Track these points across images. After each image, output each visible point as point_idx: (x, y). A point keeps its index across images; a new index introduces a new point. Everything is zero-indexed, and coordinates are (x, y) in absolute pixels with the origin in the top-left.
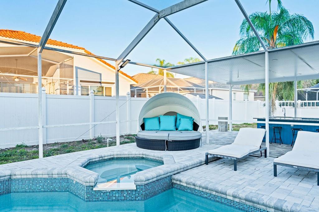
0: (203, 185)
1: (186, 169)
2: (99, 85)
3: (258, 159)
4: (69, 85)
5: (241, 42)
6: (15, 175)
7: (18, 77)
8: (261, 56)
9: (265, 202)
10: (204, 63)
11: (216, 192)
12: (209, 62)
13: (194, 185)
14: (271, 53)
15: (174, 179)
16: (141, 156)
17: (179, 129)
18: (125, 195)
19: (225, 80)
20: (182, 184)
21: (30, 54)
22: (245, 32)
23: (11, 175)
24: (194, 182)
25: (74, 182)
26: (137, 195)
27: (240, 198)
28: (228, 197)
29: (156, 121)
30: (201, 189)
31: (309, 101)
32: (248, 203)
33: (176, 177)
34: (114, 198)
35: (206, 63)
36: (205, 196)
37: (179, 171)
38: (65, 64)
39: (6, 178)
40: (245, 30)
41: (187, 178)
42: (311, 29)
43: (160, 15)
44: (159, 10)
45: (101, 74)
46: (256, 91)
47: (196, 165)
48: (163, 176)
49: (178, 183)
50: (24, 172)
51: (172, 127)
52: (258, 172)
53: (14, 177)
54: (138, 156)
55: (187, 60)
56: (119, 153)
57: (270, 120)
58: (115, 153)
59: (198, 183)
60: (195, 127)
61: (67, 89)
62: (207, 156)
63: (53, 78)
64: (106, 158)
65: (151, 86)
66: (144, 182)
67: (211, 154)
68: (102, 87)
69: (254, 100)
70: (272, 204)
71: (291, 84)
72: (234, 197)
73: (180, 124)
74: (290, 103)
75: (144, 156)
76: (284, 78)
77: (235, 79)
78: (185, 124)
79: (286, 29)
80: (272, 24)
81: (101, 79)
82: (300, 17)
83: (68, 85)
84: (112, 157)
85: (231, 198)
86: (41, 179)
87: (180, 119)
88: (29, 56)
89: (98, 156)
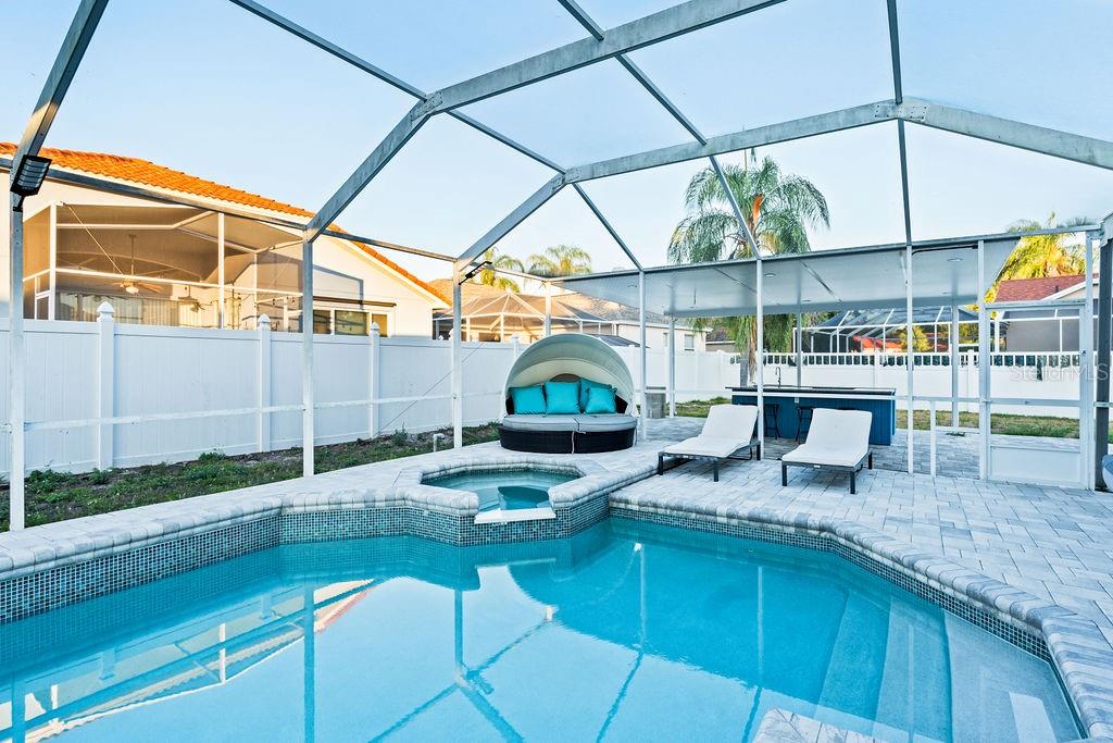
0: (673, 504)
1: (630, 482)
2: (356, 308)
3: (748, 464)
4: (289, 309)
5: (688, 224)
6: (292, 506)
7: (135, 284)
8: (750, 267)
9: (780, 518)
10: (638, 273)
11: (697, 513)
12: (646, 273)
13: (655, 506)
14: (766, 264)
15: (614, 500)
16: (524, 465)
17: (588, 409)
18: (534, 530)
19: (661, 306)
20: (629, 506)
21: (181, 226)
22: (696, 204)
23: (281, 508)
24: (654, 501)
25: (426, 513)
26: (557, 528)
27: (740, 518)
28: (720, 519)
29: (538, 393)
30: (668, 512)
31: (819, 354)
32: (752, 523)
33: (617, 495)
34: (514, 537)
35: (641, 273)
36: (676, 523)
37: (620, 485)
38: (275, 255)
39: (273, 512)
40: (696, 199)
41: (639, 495)
42: (822, 209)
43: (567, 178)
44: (565, 166)
45: (361, 282)
46: (710, 330)
47: (643, 476)
48: (597, 494)
49: (622, 505)
50: (311, 499)
51: (572, 405)
52: (755, 482)
53: (289, 511)
54: (518, 465)
55: (552, 251)
56: (477, 461)
57: (765, 391)
58: (470, 461)
59: (663, 501)
60: (621, 406)
61: (282, 318)
62: (661, 458)
63: (235, 288)
64: (452, 471)
65: (481, 312)
66: (570, 504)
67: (669, 455)
68: (365, 314)
69: (707, 350)
70: (792, 520)
71: (784, 318)
72: (730, 516)
73: (588, 400)
74: (784, 357)
75: (531, 466)
76: (779, 306)
77: (682, 305)
78: (598, 400)
79: (775, 204)
80: (750, 190)
81: (362, 294)
82: (802, 182)
83: (285, 307)
84: (462, 469)
85: (724, 520)
86: (348, 513)
87: (588, 391)
88: (176, 229)
89: (438, 468)
